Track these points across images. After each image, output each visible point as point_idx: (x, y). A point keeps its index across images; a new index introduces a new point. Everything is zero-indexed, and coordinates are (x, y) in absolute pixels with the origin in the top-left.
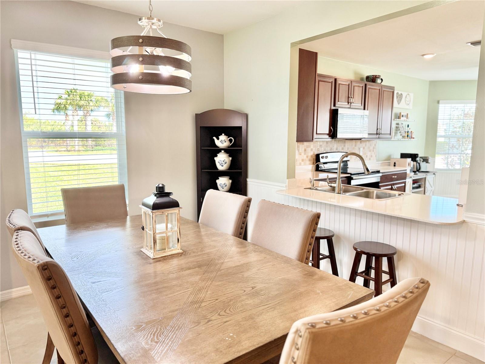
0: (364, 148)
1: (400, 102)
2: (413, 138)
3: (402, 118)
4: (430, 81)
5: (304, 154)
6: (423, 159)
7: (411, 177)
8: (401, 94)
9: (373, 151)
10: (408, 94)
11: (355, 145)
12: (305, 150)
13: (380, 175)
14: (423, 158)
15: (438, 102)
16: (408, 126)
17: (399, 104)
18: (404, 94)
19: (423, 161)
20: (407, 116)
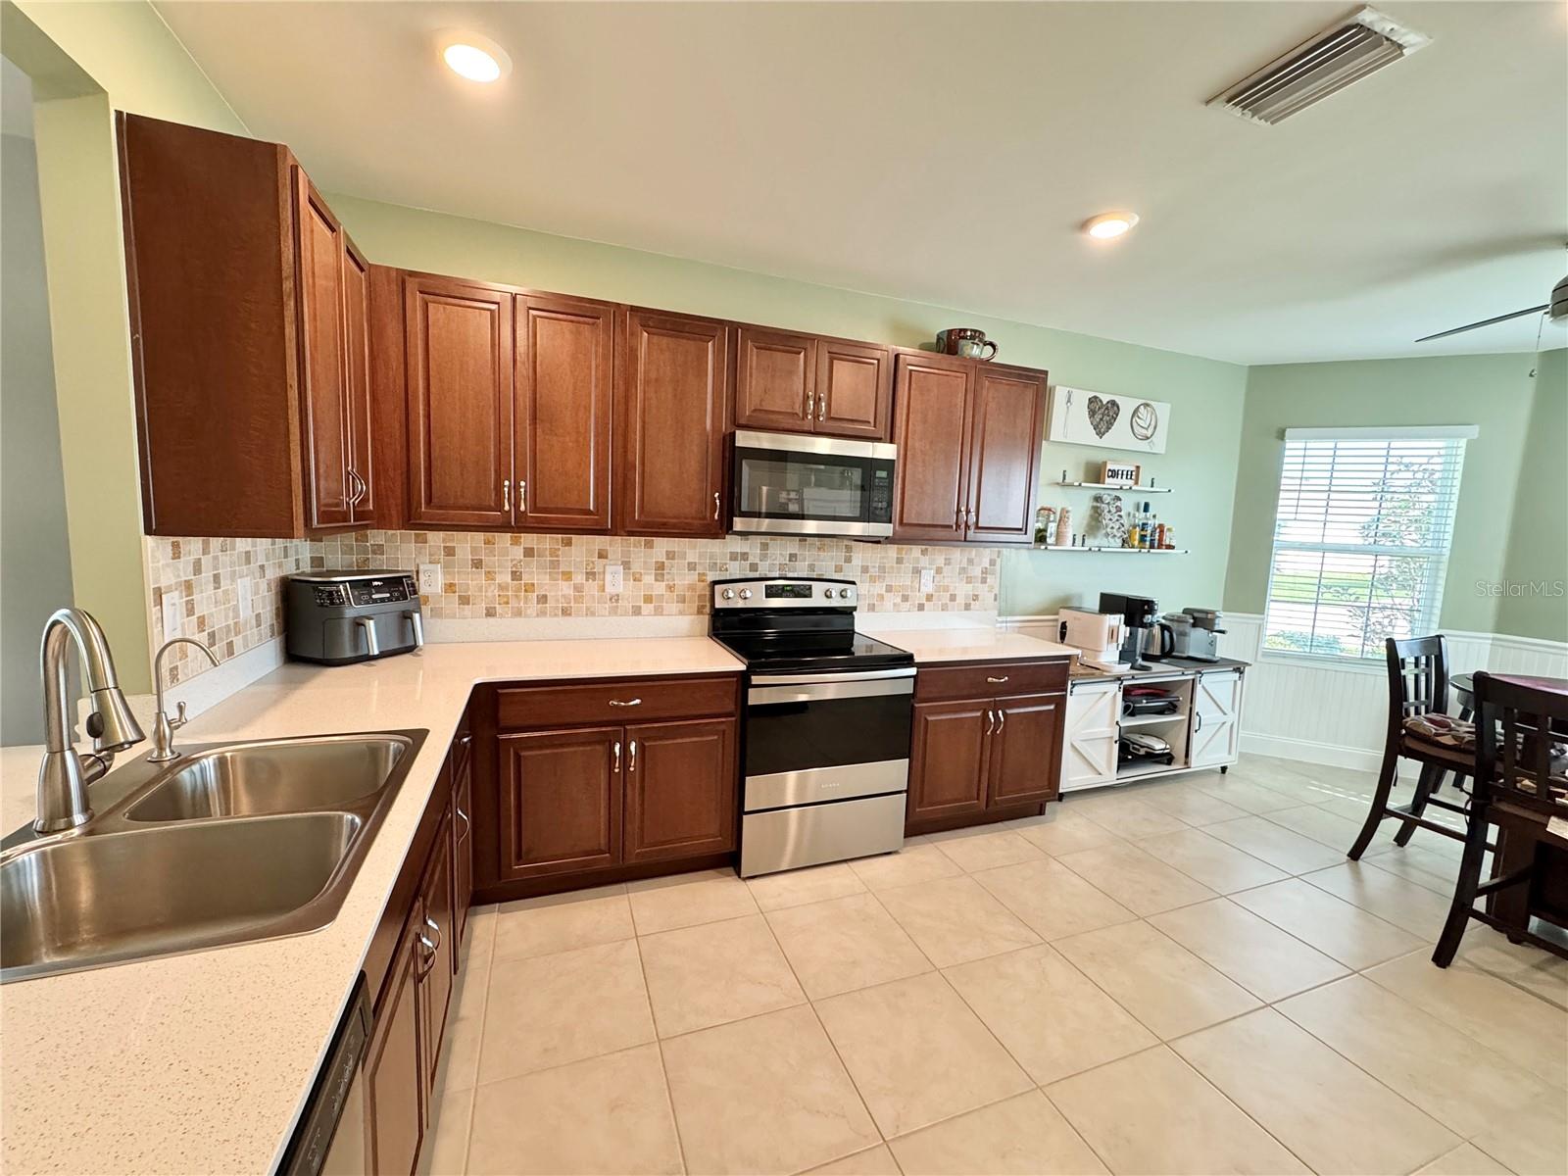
0: (939, 571)
1: (1109, 428)
2: (1170, 547)
3: (1107, 480)
4: (1250, 367)
5: (656, 580)
6: (1194, 618)
7: (1119, 679)
8: (1113, 403)
9: (984, 581)
10: (1146, 405)
11: (899, 561)
12: (660, 566)
13: (913, 671)
14: (1196, 615)
15: (1281, 435)
16: (1146, 508)
17: (1101, 434)
18: (1127, 407)
19: (1194, 625)
20: (1135, 475)
